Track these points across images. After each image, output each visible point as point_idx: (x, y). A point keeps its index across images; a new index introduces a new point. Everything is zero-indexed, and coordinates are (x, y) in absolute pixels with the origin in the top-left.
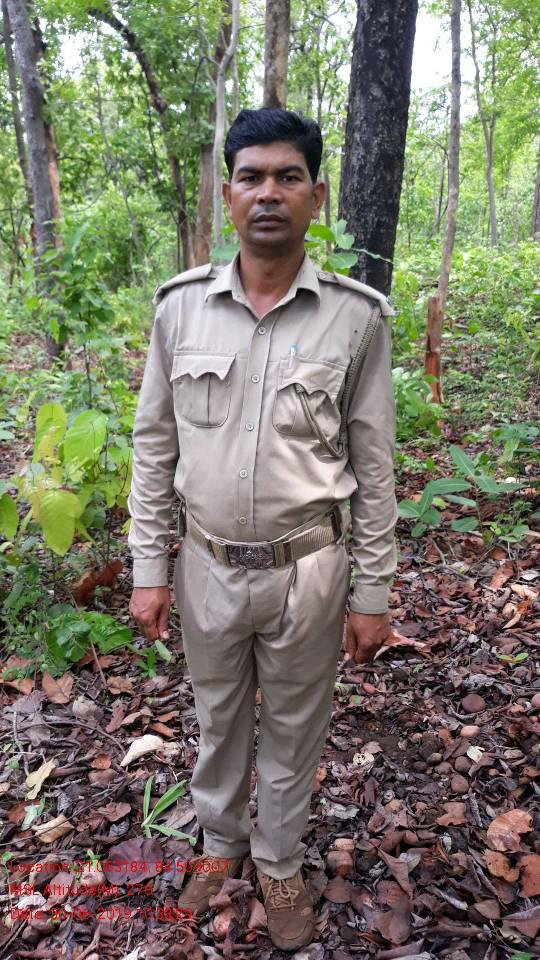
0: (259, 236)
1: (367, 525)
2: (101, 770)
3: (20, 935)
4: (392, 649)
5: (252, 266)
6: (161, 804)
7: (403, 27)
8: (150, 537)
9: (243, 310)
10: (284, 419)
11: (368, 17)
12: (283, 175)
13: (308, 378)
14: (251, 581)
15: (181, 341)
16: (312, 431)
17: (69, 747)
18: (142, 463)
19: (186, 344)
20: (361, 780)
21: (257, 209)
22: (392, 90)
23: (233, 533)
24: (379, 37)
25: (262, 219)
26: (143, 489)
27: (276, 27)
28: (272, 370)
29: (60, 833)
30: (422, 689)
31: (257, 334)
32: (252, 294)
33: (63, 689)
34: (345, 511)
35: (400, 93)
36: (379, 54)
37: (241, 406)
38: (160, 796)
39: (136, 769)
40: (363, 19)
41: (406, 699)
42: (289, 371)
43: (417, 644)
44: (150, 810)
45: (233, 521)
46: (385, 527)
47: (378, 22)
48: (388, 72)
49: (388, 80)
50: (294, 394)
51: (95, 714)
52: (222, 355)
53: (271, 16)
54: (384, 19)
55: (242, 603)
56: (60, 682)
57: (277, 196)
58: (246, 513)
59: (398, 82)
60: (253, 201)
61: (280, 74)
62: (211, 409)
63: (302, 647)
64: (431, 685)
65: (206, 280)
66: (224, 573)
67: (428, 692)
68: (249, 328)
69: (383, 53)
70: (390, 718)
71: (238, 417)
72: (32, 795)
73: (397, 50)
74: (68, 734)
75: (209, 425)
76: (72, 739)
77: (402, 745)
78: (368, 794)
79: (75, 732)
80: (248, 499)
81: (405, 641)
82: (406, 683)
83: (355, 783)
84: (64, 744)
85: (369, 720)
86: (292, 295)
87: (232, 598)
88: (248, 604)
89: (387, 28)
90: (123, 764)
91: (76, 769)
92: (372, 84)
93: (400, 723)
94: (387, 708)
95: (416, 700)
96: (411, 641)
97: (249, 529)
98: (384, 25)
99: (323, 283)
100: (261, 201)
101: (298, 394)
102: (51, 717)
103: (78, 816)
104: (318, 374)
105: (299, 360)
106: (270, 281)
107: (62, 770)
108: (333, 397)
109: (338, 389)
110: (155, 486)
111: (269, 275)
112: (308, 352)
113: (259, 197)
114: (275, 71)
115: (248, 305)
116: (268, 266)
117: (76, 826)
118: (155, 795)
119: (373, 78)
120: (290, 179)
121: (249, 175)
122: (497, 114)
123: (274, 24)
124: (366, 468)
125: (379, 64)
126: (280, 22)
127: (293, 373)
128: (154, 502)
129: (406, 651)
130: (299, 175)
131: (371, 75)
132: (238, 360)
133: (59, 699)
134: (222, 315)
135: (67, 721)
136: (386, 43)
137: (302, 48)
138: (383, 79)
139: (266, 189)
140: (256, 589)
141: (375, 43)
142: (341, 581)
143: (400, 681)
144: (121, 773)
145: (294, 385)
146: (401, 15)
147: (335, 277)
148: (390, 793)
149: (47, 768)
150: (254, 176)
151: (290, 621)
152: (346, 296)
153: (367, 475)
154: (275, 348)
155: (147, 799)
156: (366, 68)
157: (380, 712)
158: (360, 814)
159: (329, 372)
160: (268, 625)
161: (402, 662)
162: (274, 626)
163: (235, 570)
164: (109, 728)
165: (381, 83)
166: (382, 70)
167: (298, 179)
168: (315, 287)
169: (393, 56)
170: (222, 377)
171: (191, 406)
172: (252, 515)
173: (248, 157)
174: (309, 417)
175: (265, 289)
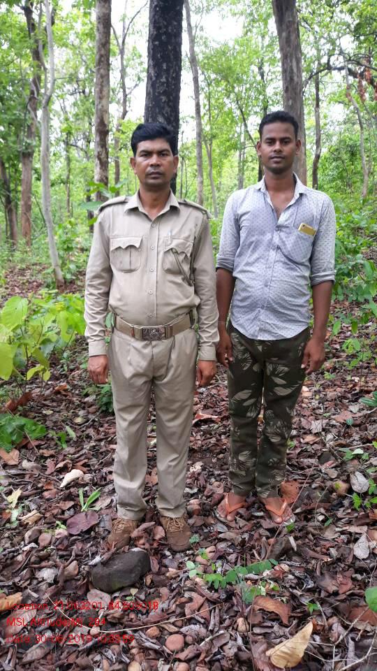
0: (151, 181)
1: (206, 319)
2: (50, 490)
3: (29, 560)
4: (200, 420)
5: (147, 196)
6: (89, 501)
7: (174, 85)
8: (96, 331)
9: (143, 215)
10: (168, 266)
11: (154, 79)
12: (161, 153)
13: (177, 246)
14: (153, 347)
15: (113, 232)
16: (181, 272)
17: (25, 484)
18: (91, 294)
19: (116, 233)
20: (196, 476)
21: (149, 169)
22: (170, 120)
23: (146, 322)
24: (161, 90)
25: (153, 173)
26: (91, 307)
27: (103, 82)
28: (161, 241)
29: (36, 519)
30: (220, 435)
31: (152, 227)
32: (147, 208)
33: (14, 458)
34: (195, 312)
35: (174, 121)
36: (162, 99)
37: (147, 260)
38: (88, 497)
39: (69, 488)
40: (151, 79)
41: (213, 440)
42: (170, 242)
43: (213, 417)
44: (84, 504)
45: (146, 316)
46: (214, 319)
47: (160, 82)
48: (167, 109)
49: (167, 113)
50: (172, 254)
51: (37, 468)
52: (135, 237)
53: (99, 76)
54: (163, 80)
55: (149, 359)
56: (11, 454)
57: (159, 163)
58: (152, 311)
59: (173, 114)
60: (148, 165)
61: (105, 108)
62: (132, 263)
63: (179, 380)
64: (224, 433)
65: (123, 203)
66: (139, 345)
67: (223, 437)
68: (147, 225)
69: (164, 98)
70: (205, 450)
71: (146, 265)
72: (13, 505)
73: (171, 98)
74: (24, 478)
75: (130, 271)
76: (27, 479)
77: (214, 460)
78: (202, 482)
79: (27, 477)
80: (154, 305)
81: (206, 416)
82: (211, 434)
83: (194, 478)
84: (23, 483)
85: (194, 453)
86: (167, 208)
87: (143, 356)
88: (152, 358)
89: (165, 85)
90: (62, 486)
91: (35, 491)
92: (158, 115)
93: (211, 451)
94: (203, 446)
95: (218, 440)
96: (210, 416)
97: (154, 319)
98: (163, 83)
99: (180, 203)
100: (152, 165)
101: (173, 253)
102: (11, 471)
103: (45, 509)
104: (182, 244)
105: (173, 238)
106: (156, 203)
107: (26, 493)
108: (189, 255)
109: (190, 251)
110: (97, 305)
111: (155, 200)
112: (176, 234)
113: (150, 163)
114: (102, 106)
115: (147, 214)
116: (154, 195)
117: (44, 514)
118: (86, 496)
119: (159, 112)
120: (163, 155)
121: (144, 153)
122: (214, 137)
123: (101, 80)
124: (203, 292)
125: (162, 105)
126: (105, 79)
127: (171, 244)
128: (98, 313)
129: (207, 421)
130: (168, 153)
131: (157, 110)
132: (144, 239)
133: (12, 463)
134: (133, 219)
135: (21, 472)
136: (165, 93)
137: (84, 92)
138: (164, 112)
139: (154, 160)
140: (156, 350)
141: (159, 92)
142: (194, 347)
143: (207, 434)
144: (62, 490)
145: (172, 249)
146: (173, 78)
147: (185, 201)
148: (213, 480)
149: (17, 493)
150: (148, 154)
151: (172, 366)
152: (191, 209)
153: (203, 294)
154: (161, 232)
155: (81, 498)
156: (154, 106)
157: (200, 448)
158: (199, 490)
159: (186, 244)
160: (161, 370)
161: (207, 426)
162: (163, 371)
163: (146, 342)
164: (47, 473)
165: (163, 115)
166: (163, 108)
167: (167, 155)
168: (177, 205)
169: (170, 100)
170: (137, 246)
171: (121, 262)
172: (155, 312)
173: (144, 145)
174: (179, 264)
175: (153, 206)
